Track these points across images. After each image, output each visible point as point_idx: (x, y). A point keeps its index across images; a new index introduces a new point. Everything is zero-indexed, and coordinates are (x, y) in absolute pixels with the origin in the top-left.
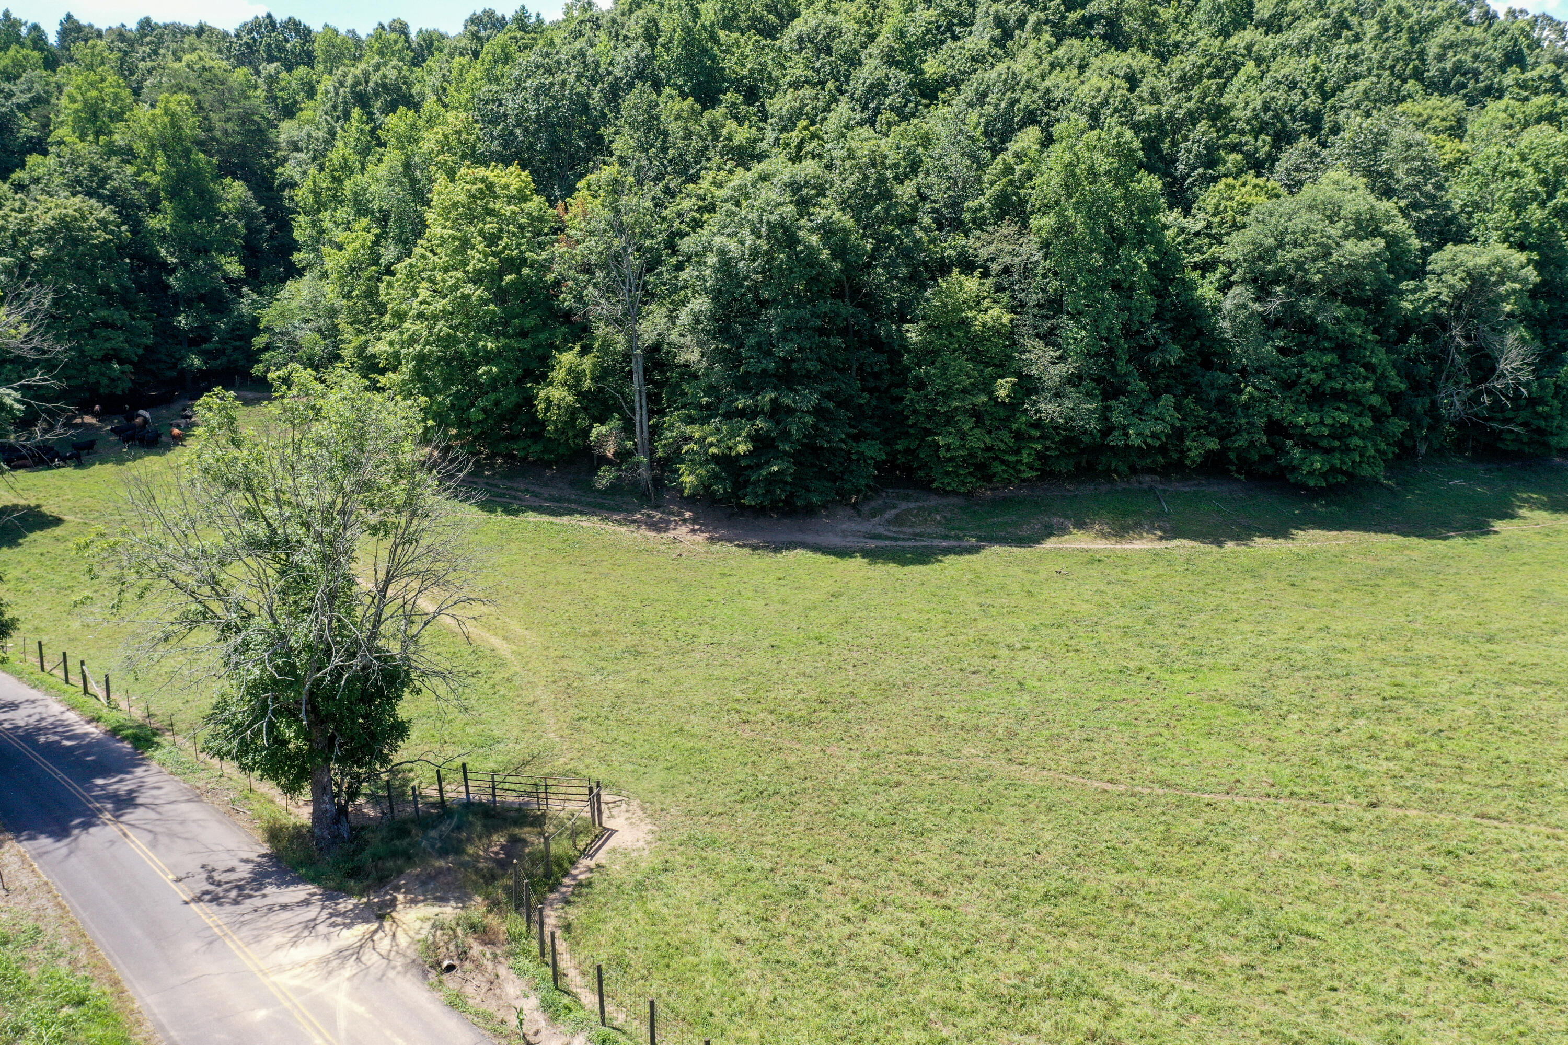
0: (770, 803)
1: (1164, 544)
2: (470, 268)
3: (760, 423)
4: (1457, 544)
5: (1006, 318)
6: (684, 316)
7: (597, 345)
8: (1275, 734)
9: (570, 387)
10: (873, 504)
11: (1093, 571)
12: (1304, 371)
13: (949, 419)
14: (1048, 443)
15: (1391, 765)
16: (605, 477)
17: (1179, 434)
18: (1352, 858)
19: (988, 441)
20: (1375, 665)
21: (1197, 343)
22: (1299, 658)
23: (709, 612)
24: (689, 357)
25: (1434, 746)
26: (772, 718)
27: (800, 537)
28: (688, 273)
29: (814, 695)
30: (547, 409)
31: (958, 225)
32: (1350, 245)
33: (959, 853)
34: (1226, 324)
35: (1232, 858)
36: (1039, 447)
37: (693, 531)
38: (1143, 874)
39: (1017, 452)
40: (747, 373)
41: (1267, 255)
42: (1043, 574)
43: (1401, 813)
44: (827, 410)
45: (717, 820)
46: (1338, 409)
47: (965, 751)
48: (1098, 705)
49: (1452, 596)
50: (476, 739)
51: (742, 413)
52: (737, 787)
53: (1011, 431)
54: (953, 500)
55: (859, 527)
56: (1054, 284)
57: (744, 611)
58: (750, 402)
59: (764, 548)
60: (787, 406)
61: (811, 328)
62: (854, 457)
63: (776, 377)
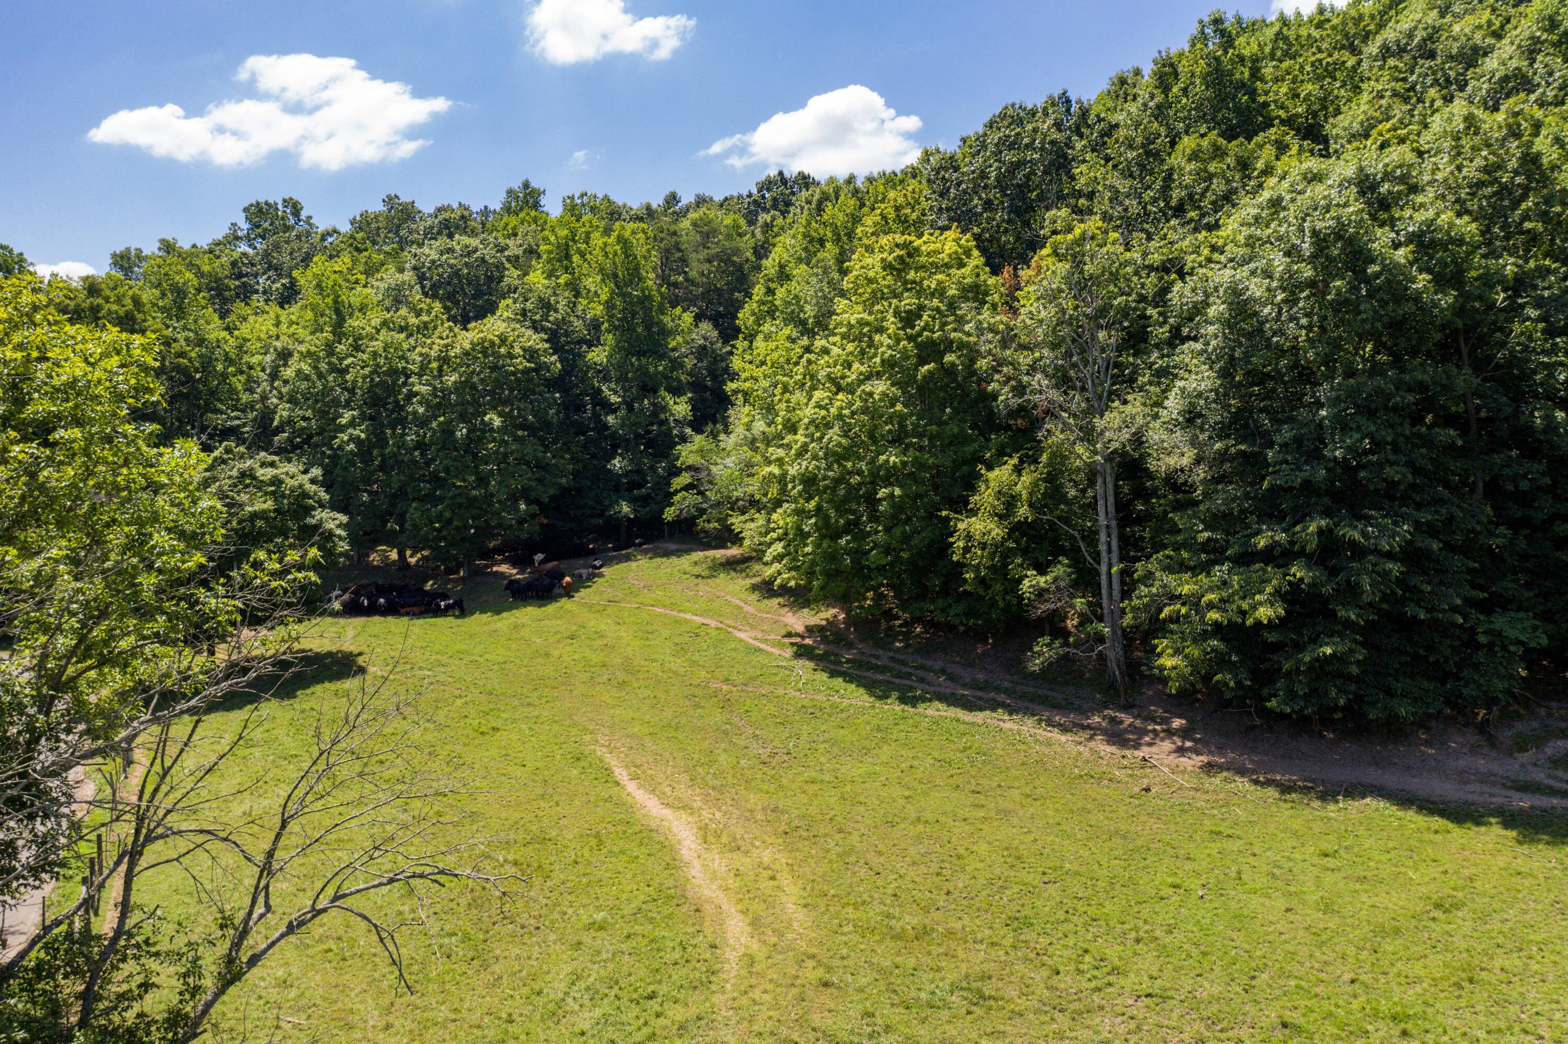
3: (1298, 571)
6: (1173, 404)
7: (1044, 458)
9: (1001, 517)
10: (1519, 726)
16: (1042, 654)
24: (1172, 461)
27: (1372, 775)
30: (967, 549)
37: (1181, 751)
40: (1273, 488)
44: (1426, 554)
51: (1271, 556)
58: (1282, 537)
59: (1305, 790)
60: (1353, 543)
61: (1396, 409)
62: (1482, 639)
63: (1330, 493)
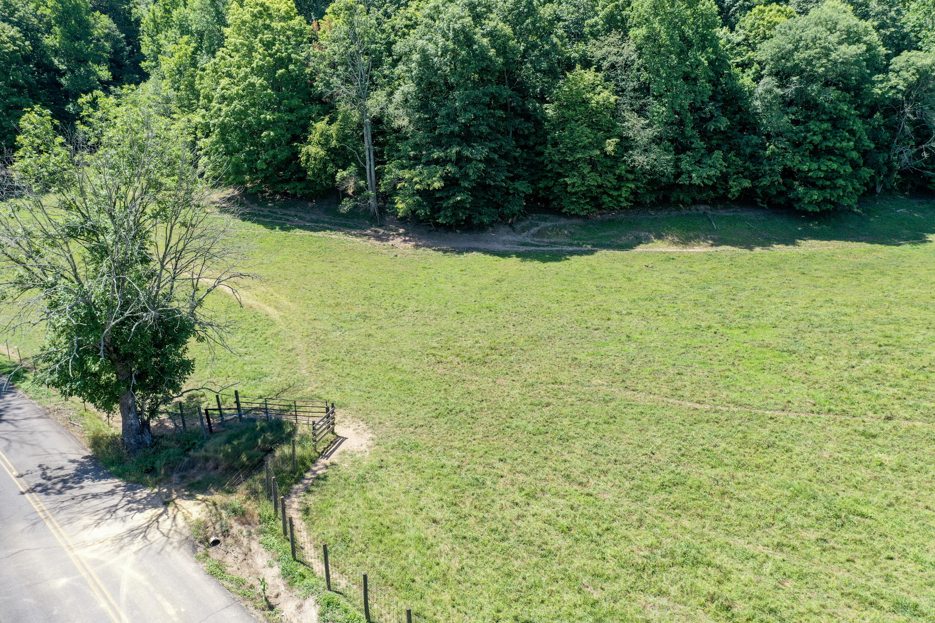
0: (457, 418)
1: (714, 249)
2: (254, 65)
3: (449, 168)
4: (906, 248)
5: (612, 99)
6: (398, 97)
7: (340, 117)
8: (809, 369)
9: (322, 145)
10: (523, 224)
11: (670, 265)
12: (809, 135)
13: (574, 166)
14: (639, 184)
15: (895, 390)
16: (346, 206)
17: (724, 177)
18: (884, 457)
19: (600, 181)
20: (869, 324)
21: (738, 116)
22: (816, 319)
23: (415, 291)
24: (401, 123)
25: (921, 377)
26: (458, 359)
27: (475, 245)
28: (401, 68)
29: (487, 344)
30: (307, 160)
31: (580, 37)
32: (843, 48)
33: (595, 454)
34: (757, 103)
35: (794, 457)
36: (633, 186)
37: (405, 241)
38: (731, 469)
39: (618, 189)
40: (440, 135)
41: (787, 56)
42: (637, 268)
43: (910, 424)
44: (493, 160)
45: (419, 430)
46: (830, 160)
47: (594, 382)
48: (683, 350)
49: (910, 281)
50: (252, 375)
51: (437, 162)
52: (434, 407)
53: (615, 175)
54: (575, 221)
55: (514, 238)
56: (645, 75)
57: (439, 291)
58: (442, 154)
59: (452, 251)
60: (467, 157)
61: (483, 103)
62: (511, 192)
63: (459, 136)
